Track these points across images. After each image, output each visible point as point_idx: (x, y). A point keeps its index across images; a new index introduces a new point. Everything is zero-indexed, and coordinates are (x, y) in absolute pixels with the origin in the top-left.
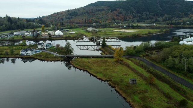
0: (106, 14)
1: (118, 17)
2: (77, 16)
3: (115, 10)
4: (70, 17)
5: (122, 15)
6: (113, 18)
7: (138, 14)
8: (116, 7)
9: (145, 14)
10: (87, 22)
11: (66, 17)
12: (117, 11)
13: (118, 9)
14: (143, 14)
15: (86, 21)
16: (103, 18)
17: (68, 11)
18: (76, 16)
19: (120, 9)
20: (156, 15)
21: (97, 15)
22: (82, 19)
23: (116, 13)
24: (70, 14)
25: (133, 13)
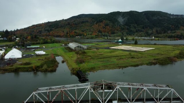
0: (91, 26)
1: (104, 29)
2: (58, 28)
3: (101, 21)
4: (49, 29)
5: (109, 27)
6: (100, 30)
7: (126, 27)
8: (102, 19)
9: (133, 26)
10: (69, 35)
11: (45, 29)
12: (103, 23)
13: (104, 21)
14: (131, 26)
15: (67, 33)
16: (87, 30)
17: (49, 22)
18: (56, 28)
19: (107, 21)
20: (145, 27)
21: (81, 27)
22: (63, 32)
23: (102, 25)
24: (50, 26)
25: (121, 26)
